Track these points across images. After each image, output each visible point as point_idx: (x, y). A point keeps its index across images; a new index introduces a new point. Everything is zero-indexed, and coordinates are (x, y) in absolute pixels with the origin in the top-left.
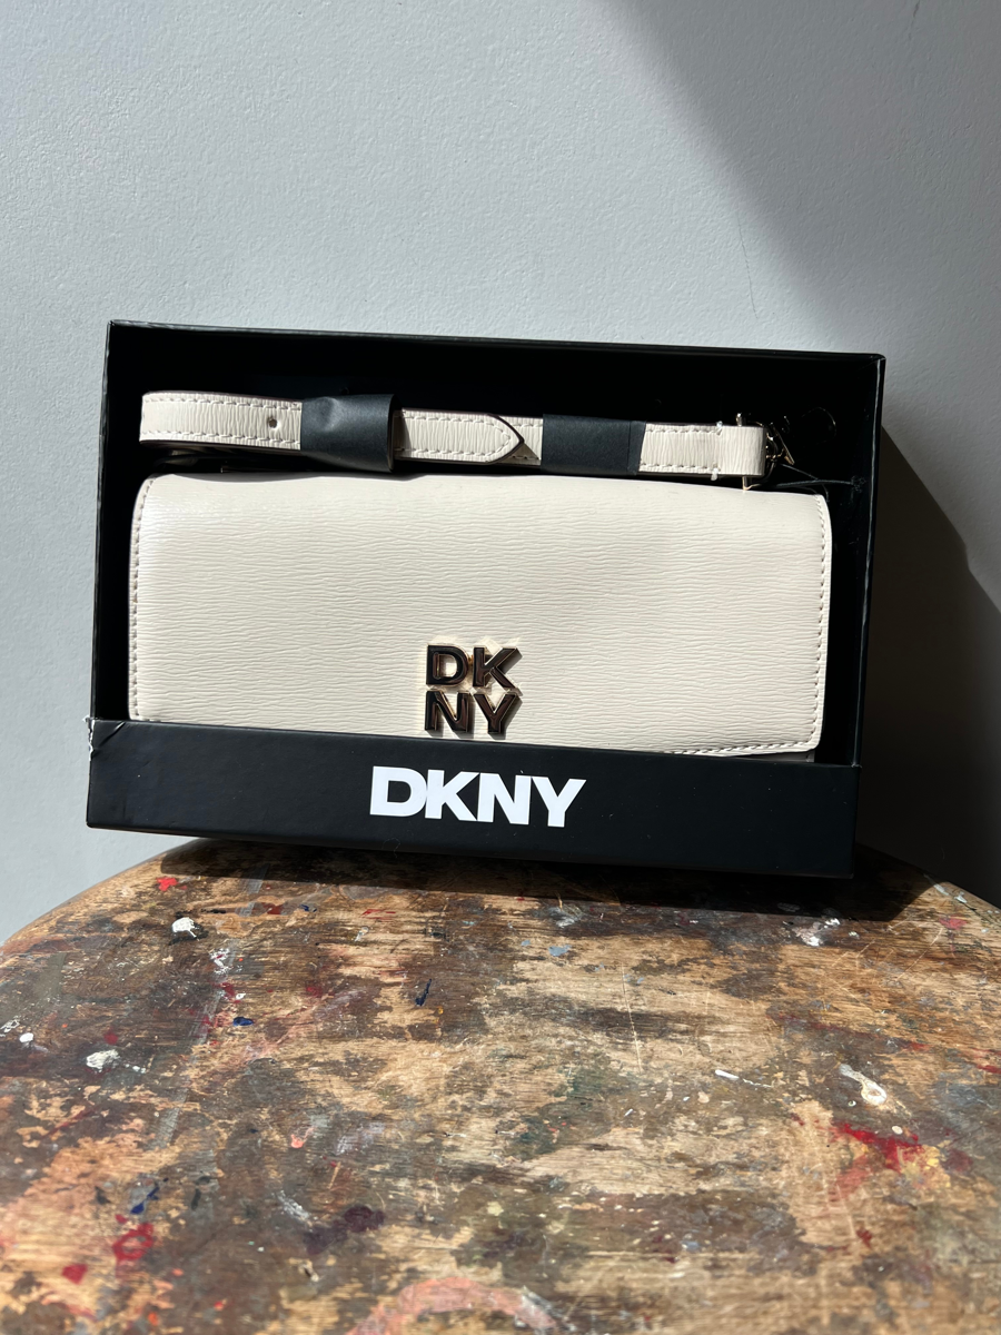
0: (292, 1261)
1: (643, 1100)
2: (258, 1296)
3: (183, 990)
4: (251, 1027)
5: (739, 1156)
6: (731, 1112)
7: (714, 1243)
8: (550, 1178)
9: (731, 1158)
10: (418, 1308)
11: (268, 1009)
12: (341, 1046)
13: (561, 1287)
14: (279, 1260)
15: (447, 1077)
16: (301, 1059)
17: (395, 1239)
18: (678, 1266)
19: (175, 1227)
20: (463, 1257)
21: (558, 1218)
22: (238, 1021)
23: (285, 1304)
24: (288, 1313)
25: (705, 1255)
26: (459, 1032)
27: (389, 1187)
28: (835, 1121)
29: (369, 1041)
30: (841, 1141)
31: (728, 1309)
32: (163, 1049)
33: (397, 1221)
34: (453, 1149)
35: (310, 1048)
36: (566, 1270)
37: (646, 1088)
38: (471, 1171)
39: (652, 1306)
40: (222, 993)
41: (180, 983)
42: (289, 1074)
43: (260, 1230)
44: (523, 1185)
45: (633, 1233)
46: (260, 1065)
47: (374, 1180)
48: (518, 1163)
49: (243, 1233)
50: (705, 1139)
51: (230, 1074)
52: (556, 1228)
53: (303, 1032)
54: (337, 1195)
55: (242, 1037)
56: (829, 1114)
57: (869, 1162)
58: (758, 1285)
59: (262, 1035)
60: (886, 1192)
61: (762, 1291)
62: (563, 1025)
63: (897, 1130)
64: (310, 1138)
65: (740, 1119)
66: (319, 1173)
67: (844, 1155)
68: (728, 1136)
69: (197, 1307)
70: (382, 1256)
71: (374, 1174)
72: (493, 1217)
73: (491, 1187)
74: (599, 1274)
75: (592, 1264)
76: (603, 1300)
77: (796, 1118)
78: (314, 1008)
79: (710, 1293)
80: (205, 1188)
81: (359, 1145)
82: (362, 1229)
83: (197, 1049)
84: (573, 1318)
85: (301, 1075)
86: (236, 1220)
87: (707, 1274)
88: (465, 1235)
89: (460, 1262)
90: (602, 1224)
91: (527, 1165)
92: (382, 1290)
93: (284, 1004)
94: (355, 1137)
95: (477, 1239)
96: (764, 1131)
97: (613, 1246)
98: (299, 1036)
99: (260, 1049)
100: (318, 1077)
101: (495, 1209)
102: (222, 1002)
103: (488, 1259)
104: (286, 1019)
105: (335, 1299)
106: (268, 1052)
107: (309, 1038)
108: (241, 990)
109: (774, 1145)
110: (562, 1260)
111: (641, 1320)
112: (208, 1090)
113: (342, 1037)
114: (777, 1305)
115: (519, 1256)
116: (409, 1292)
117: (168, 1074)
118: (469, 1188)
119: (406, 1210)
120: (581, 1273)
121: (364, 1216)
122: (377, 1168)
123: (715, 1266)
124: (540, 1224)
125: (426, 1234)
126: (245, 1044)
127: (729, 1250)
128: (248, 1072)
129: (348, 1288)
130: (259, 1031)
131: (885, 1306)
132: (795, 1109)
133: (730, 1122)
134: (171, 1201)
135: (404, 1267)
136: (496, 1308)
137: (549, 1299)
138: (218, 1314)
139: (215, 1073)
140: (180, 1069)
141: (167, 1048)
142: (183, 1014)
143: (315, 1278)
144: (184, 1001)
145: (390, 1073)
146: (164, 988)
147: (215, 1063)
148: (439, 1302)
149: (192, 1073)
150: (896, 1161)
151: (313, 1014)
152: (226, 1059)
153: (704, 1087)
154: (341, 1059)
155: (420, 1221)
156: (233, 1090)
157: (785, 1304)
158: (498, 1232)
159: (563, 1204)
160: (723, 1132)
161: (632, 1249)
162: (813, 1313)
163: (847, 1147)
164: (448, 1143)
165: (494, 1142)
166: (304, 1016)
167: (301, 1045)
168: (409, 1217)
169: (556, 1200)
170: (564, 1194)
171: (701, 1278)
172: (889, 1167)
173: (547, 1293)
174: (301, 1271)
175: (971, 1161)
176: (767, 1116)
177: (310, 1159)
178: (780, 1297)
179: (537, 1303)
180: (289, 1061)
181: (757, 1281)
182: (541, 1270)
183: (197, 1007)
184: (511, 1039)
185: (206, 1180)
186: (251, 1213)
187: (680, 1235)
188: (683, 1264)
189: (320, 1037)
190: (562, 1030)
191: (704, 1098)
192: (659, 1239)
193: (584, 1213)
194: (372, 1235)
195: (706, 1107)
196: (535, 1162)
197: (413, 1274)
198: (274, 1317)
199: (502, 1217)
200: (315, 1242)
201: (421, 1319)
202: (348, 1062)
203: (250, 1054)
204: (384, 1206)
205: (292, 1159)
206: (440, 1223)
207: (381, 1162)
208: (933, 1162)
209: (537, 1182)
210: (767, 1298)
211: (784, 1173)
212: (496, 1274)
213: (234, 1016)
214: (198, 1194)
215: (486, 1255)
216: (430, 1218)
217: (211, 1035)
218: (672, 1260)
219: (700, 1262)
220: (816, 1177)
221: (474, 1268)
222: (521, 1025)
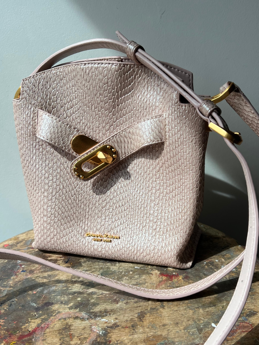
0: (32, 313)
1: (117, 275)
2: (24, 320)
3: (9, 267)
4: (25, 272)
5: (137, 282)
6: (137, 275)
7: (127, 299)
8: (93, 292)
9: (135, 283)
10: (59, 318)
11: (30, 268)
12: (47, 273)
13: (92, 311)
14: (29, 313)
15: (71, 276)
16: (37, 277)
17: (56, 307)
18: (118, 304)
19: (6, 310)
20: (71, 308)
21: (93, 299)
22: (22, 271)
23: (30, 321)
24: (30, 322)
25: (125, 301)
26: (75, 267)
27: (55, 298)
28: (160, 274)
29: (54, 271)
30: (161, 277)
31: (128, 310)
32: (4, 279)
33: (56, 304)
34: (71, 289)
35: (39, 274)
36: (93, 308)
37: (118, 273)
38: (75, 293)
39: (112, 311)
40: (19, 266)
41: (9, 265)
42: (34, 280)
43: (25, 309)
44: (86, 294)
45: (109, 299)
46: (27, 279)
47: (52, 297)
48: (86, 290)
49: (21, 310)
50: (130, 280)
51: (20, 281)
52: (92, 301)
53: (38, 271)
54: (43, 301)
55: (23, 274)
56: (159, 272)
57: (166, 280)
58: (135, 305)
59: (28, 273)
60: (168, 285)
61: (136, 306)
62: (100, 263)
63: (174, 273)
64: (38, 291)
65: (139, 276)
66: (39, 297)
67: (161, 279)
68: (135, 279)
69: (10, 323)
70: (52, 310)
71: (52, 296)
72: (79, 300)
73: (79, 295)
74: (101, 308)
75: (99, 306)
76: (101, 312)
77: (151, 274)
78: (41, 266)
79: (125, 308)
80: (13, 303)
81: (49, 291)
82: (48, 306)
83: (12, 278)
84: (93, 316)
85: (37, 280)
86: (20, 308)
87: (125, 304)
88: (72, 304)
89: (69, 309)
90: (103, 299)
91: (88, 290)
92: (52, 316)
93: (34, 267)
94: (48, 290)
95: (74, 305)
96: (144, 277)
97: (105, 302)
98: (37, 272)
99: (27, 276)
100: (41, 280)
101: (79, 299)
102: (19, 268)
103: (76, 308)
104: (34, 269)
105: (41, 318)
106: (29, 276)
107: (39, 272)
108: (23, 265)
109: (145, 279)
110: (93, 306)
111: (108, 314)
112: (15, 285)
113: (47, 271)
114: (139, 308)
115: (83, 306)
116: (57, 316)
117: (5, 283)
118: (74, 296)
119: (59, 302)
120: (96, 308)
121: (49, 304)
122: (53, 295)
123: (127, 303)
124: (89, 300)
125: (63, 305)
126: (24, 275)
127: (131, 300)
128: (24, 280)
129: (44, 316)
130: (27, 273)
131: (163, 305)
132: (152, 272)
133: (136, 276)
134: (5, 306)
135: (57, 311)
136: (77, 316)
137: (89, 313)
138: (14, 324)
139: (16, 282)
140: (8, 282)
141: (5, 278)
142: (9, 271)
143: (37, 315)
144: (9, 269)
145: (58, 277)
146: (5, 267)
147: (17, 280)
148: (64, 316)
149: (11, 282)
150: (172, 279)
151: (41, 268)
152: (19, 279)
153: (132, 271)
154: (47, 276)
155: (62, 303)
156: (21, 284)
157: (141, 307)
158: (79, 303)
159: (95, 296)
160: (134, 279)
161: (109, 302)
162: (146, 308)
163: (162, 278)
164: (70, 288)
165: (81, 287)
166: (38, 268)
167: (37, 274)
168: (59, 303)
169: (93, 296)
170: (95, 294)
171: (124, 305)
172: (171, 280)
173: (88, 312)
174: (34, 315)
175: (189, 277)
176: (145, 274)
177: (37, 295)
178: (140, 306)
179: (86, 314)
180: (34, 277)
181: (136, 304)
182: (88, 308)
183: (13, 269)
184: (87, 267)
185: (13, 301)
186: (23, 306)
187: (120, 299)
188: (120, 303)
189: (42, 272)
190: (100, 264)
191: (131, 273)
192: (115, 300)
193: (99, 297)
194: (50, 307)
195: (131, 274)
196: (90, 289)
197: (59, 312)
198: (27, 323)
199: (80, 300)
200: (37, 309)
201: (60, 320)
202: (48, 276)
203: (25, 277)
204: (53, 302)
205: (33, 295)
206: (66, 303)
207: (54, 294)
208: (181, 278)
209: (89, 293)
210: (137, 307)
211: (146, 284)
212: (78, 310)
213: (21, 270)
214: (11, 304)
215: (75, 307)
216: (64, 302)
217: (16, 275)
218: (118, 303)
219: (123, 303)
220: (153, 285)
221: (73, 310)
222: (91, 264)
